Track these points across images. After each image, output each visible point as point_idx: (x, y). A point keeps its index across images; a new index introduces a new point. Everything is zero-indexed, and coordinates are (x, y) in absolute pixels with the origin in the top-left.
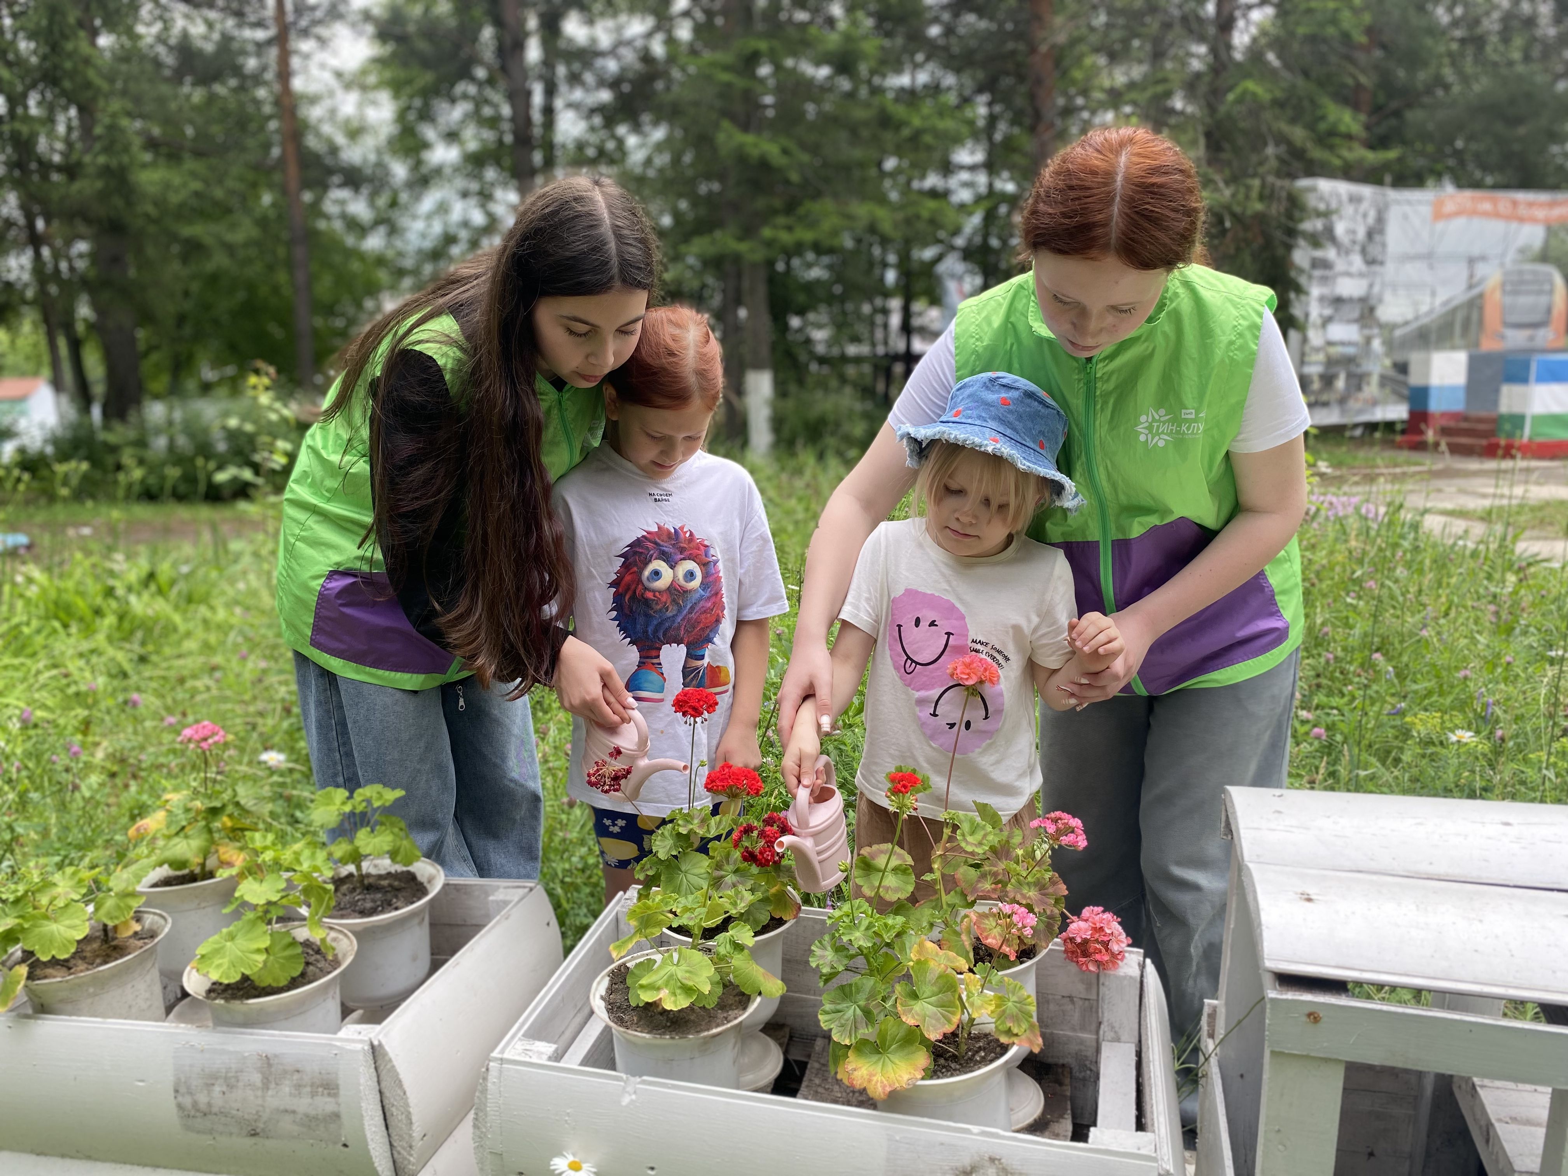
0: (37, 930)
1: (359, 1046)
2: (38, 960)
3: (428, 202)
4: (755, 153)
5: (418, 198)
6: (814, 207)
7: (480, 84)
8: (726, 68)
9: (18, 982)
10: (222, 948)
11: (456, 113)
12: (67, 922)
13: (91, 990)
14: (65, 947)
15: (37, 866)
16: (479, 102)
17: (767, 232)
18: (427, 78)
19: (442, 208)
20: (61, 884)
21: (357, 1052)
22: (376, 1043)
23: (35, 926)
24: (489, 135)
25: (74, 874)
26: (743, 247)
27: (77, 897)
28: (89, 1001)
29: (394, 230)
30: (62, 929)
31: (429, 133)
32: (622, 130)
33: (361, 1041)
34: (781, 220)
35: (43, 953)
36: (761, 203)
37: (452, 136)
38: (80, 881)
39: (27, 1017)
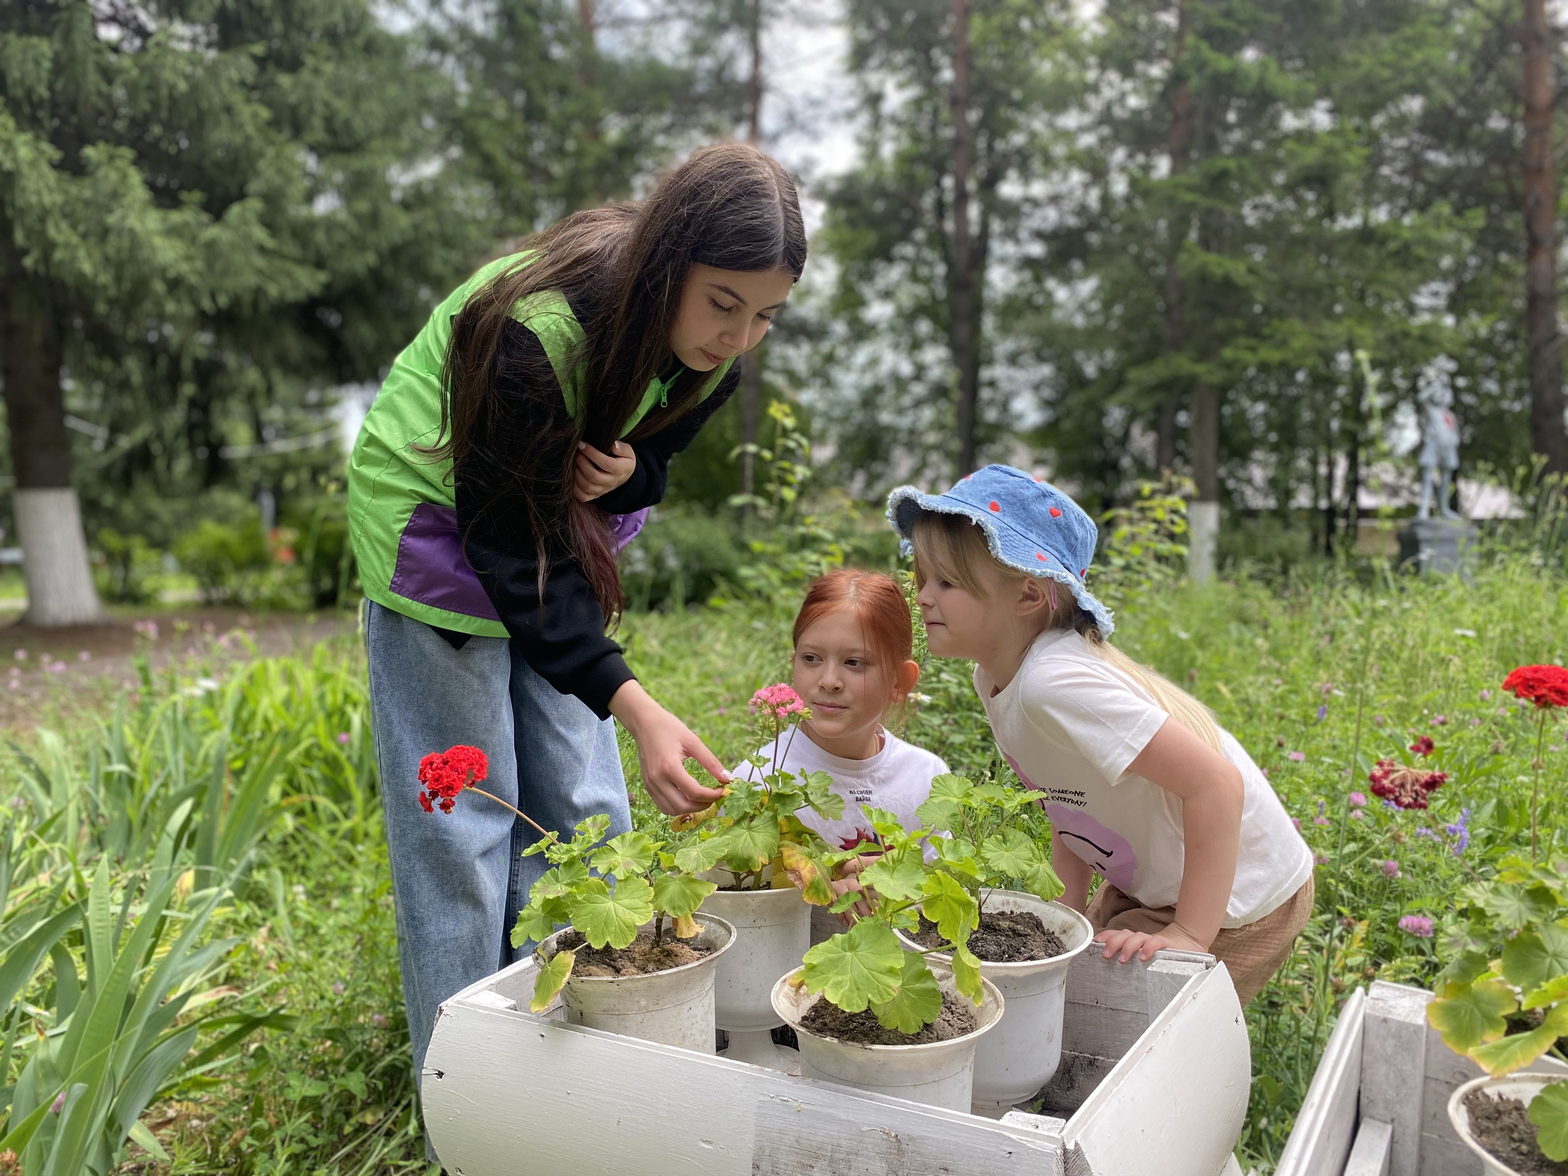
0: (590, 907)
1: (1050, 1147)
2: (589, 947)
3: (862, 355)
4: (1218, 272)
5: (852, 352)
6: (1282, 327)
7: (917, 245)
8: (1190, 189)
9: (563, 974)
10: (842, 958)
11: (895, 273)
12: (626, 902)
13: (643, 1003)
14: (621, 934)
15: (594, 823)
16: (915, 263)
17: (1228, 353)
18: (870, 238)
19: (874, 362)
20: (620, 851)
21: (1048, 1155)
22: (1070, 1146)
23: (588, 900)
24: (920, 290)
25: (636, 840)
26: (1201, 369)
27: (640, 870)
28: (639, 1018)
29: (828, 383)
30: (620, 909)
31: (867, 291)
32: (1051, 284)
33: (1049, 1139)
34: (1243, 341)
35: (596, 937)
36: (1220, 325)
37: (887, 295)
38: (644, 850)
39: (561, 1025)
